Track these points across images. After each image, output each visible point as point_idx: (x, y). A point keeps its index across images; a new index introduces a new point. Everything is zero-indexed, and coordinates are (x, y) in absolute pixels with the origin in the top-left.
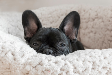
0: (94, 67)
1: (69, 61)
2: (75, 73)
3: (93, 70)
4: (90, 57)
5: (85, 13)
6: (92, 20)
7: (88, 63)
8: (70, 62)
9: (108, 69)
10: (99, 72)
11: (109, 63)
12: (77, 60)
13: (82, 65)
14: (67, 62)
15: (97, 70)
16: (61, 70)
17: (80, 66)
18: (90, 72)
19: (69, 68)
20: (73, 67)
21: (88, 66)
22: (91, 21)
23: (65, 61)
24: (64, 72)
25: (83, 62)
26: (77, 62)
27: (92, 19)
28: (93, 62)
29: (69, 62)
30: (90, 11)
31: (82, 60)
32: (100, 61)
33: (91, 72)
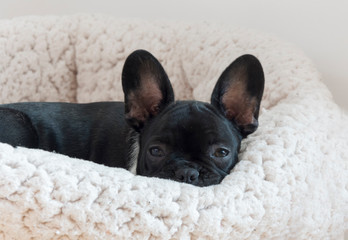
0: (100, 200)
1: (47, 170)
2: (54, 198)
3: (97, 206)
4: (101, 176)
5: (88, 45)
6: (109, 65)
7: (90, 186)
8: (49, 172)
9: (133, 216)
10: (110, 214)
11: (138, 203)
12: (67, 173)
13: (76, 187)
14: (42, 171)
15: (107, 210)
16: (22, 184)
17: (68, 186)
18: (88, 207)
19: (42, 183)
20: (52, 184)
21: (86, 192)
22: (108, 69)
23: (37, 167)
24: (30, 189)
25: (80, 181)
26: (67, 177)
27: (110, 62)
28: (101, 186)
29: (45, 172)
30: (103, 37)
31: (78, 177)
32: (119, 191)
33: (92, 208)
